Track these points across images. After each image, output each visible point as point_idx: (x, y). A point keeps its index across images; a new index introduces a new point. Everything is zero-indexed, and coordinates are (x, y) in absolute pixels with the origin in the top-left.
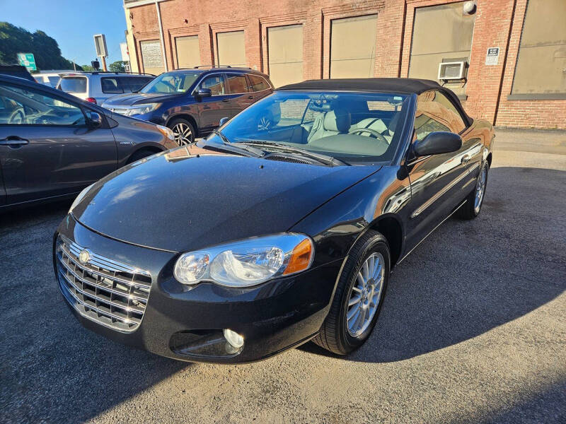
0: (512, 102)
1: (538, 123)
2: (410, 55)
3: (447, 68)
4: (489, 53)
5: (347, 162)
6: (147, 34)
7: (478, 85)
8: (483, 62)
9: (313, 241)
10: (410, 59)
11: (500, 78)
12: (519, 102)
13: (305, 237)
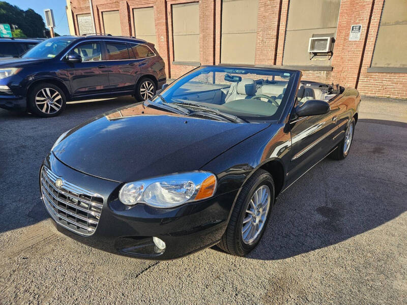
0: (370, 74)
1: (393, 94)
2: (286, 31)
3: (316, 43)
4: (353, 29)
5: (247, 120)
6: (81, 9)
7: (342, 58)
8: (347, 37)
9: (217, 177)
10: (285, 34)
11: (361, 52)
12: (377, 74)
13: (211, 174)
